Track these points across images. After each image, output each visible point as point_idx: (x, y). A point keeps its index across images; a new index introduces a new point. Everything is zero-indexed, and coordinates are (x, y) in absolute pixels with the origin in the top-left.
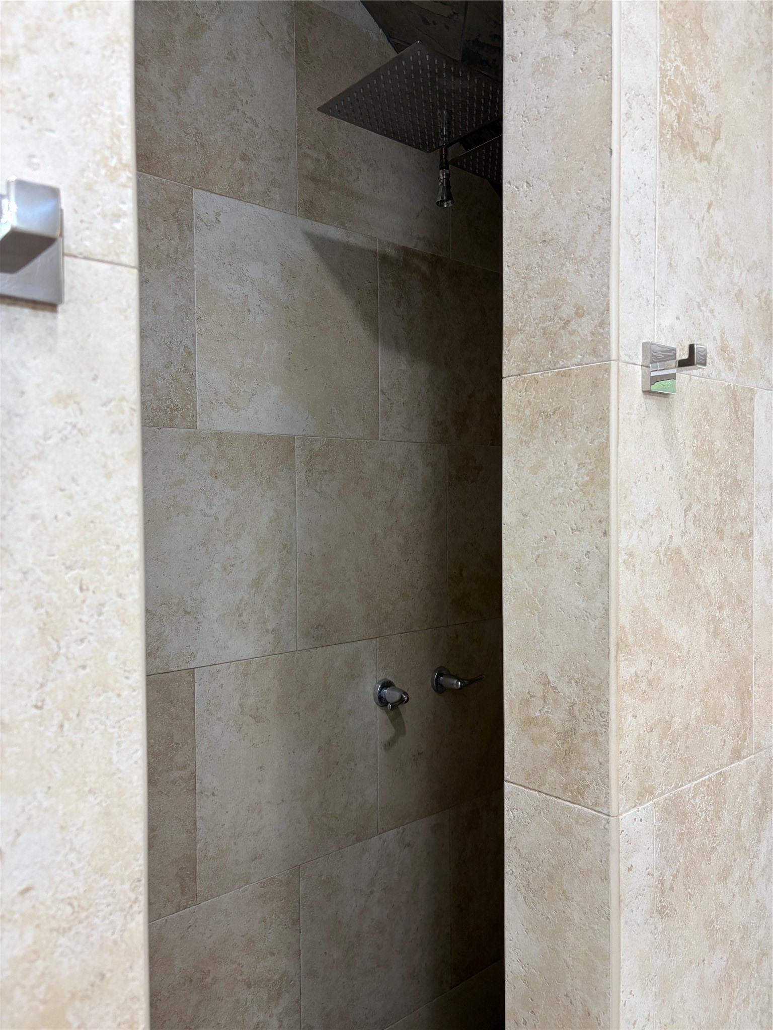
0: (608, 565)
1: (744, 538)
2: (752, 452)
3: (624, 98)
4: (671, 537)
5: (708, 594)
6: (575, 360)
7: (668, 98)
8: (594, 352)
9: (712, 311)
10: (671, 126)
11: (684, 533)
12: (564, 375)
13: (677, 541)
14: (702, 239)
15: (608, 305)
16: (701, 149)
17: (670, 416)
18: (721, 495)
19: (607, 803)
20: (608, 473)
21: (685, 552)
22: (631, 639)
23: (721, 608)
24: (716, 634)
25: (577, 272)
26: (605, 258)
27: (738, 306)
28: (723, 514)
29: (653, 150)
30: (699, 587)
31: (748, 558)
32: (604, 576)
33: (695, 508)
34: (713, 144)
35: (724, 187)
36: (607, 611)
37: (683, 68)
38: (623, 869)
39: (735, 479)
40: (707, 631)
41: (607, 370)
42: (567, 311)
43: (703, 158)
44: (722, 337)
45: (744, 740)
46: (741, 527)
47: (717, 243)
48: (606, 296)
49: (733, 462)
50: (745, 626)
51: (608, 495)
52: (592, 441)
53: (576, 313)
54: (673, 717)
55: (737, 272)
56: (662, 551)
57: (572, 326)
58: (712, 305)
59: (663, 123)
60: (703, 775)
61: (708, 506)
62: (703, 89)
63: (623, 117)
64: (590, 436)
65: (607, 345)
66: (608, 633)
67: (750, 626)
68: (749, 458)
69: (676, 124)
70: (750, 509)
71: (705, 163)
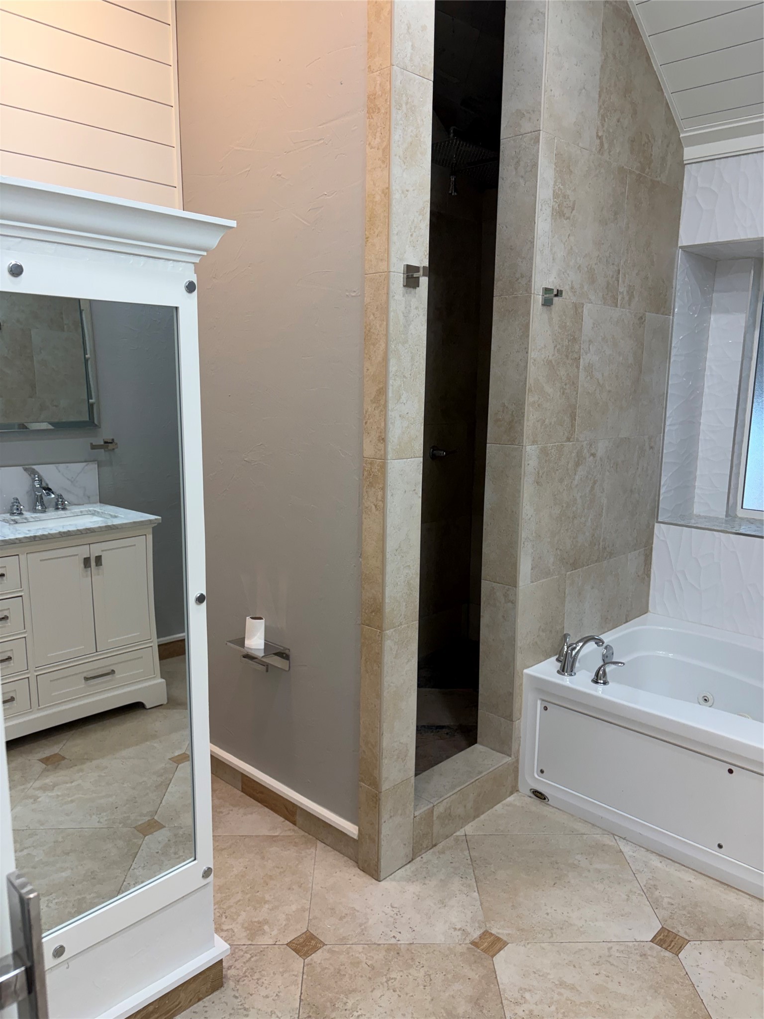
0: (527, 363)
1: (577, 360)
2: (582, 327)
3: (540, 205)
4: (549, 356)
5: (561, 379)
6: (520, 293)
7: (555, 200)
8: (526, 291)
9: (568, 275)
10: (556, 210)
11: (553, 355)
12: (516, 297)
13: (550, 358)
14: (565, 248)
15: (532, 274)
16: (567, 215)
17: (551, 313)
18: (568, 342)
19: (523, 442)
20: (529, 332)
21: (553, 362)
22: (533, 389)
23: (566, 384)
24: (563, 393)
25: (522, 262)
26: (531, 259)
27: (578, 271)
28: (568, 350)
29: (549, 219)
30: (558, 375)
31: (578, 367)
32: (526, 367)
33: (558, 346)
34: (572, 212)
35: (575, 227)
36: (526, 378)
37: (562, 187)
38: (526, 464)
39: (574, 337)
40: (560, 392)
41: (530, 297)
42: (518, 275)
43: (568, 218)
44: (572, 284)
45: (572, 435)
46: (576, 356)
47: (571, 249)
48: (531, 271)
49: (574, 331)
50: (575, 393)
51: (528, 340)
52: (524, 321)
53: (521, 276)
54: (546, 419)
55: (578, 258)
56: (545, 360)
57: (520, 280)
58: (568, 272)
59: (553, 209)
60: (555, 443)
61: (563, 346)
62: (568, 192)
63: (539, 210)
64: (524, 319)
65: (531, 288)
66: (526, 386)
67: (577, 394)
68: (580, 330)
69: (558, 208)
70: (580, 349)
71: (568, 220)
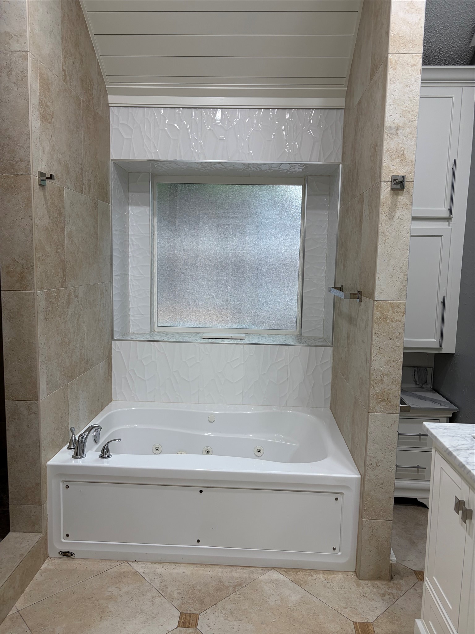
0: (32, 228)
1: (63, 228)
2: (64, 205)
3: (32, 107)
4: (46, 224)
5: (55, 241)
6: (20, 173)
7: (41, 107)
8: (26, 172)
9: (53, 165)
10: (42, 114)
11: (49, 223)
12: (17, 176)
13: (47, 225)
14: (50, 145)
15: (30, 160)
16: (49, 120)
17: (45, 192)
18: (57, 215)
19: (34, 288)
20: (31, 204)
21: (49, 228)
22: (38, 248)
23: (58, 245)
24: (57, 252)
25: (20, 149)
26: (28, 147)
27: (59, 164)
28: (58, 220)
29: (38, 120)
30: (52, 238)
31: (64, 234)
32: (31, 231)
33: (51, 217)
34: (52, 119)
35: (55, 131)
36: (32, 239)
37: (44, 98)
38: (38, 305)
39: (60, 211)
40: (55, 251)
41: (30, 177)
42: (17, 159)
43: (50, 123)
44: (56, 172)
45: (64, 283)
46: (62, 225)
47: (54, 145)
48: (29, 158)
49: (60, 207)
50: (64, 252)
51: (32, 210)
52: (27, 195)
53: (20, 160)
54: (48, 271)
55: (59, 155)
56: (44, 226)
57: (19, 164)
58: (53, 163)
59: (40, 113)
60: (55, 288)
61: (54, 217)
62: (49, 104)
63: (32, 112)
65: (30, 171)
66: (33, 245)
68: (63, 206)
69: (43, 114)
70: (64, 221)
71: (50, 124)
